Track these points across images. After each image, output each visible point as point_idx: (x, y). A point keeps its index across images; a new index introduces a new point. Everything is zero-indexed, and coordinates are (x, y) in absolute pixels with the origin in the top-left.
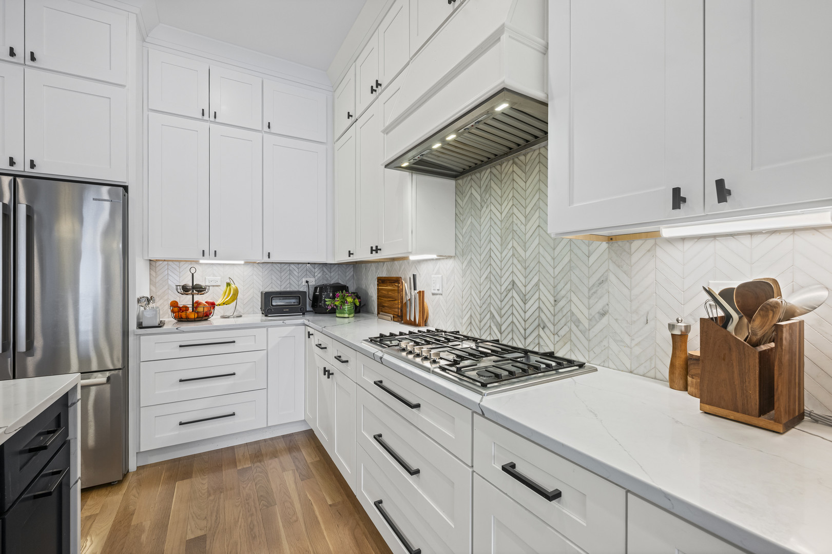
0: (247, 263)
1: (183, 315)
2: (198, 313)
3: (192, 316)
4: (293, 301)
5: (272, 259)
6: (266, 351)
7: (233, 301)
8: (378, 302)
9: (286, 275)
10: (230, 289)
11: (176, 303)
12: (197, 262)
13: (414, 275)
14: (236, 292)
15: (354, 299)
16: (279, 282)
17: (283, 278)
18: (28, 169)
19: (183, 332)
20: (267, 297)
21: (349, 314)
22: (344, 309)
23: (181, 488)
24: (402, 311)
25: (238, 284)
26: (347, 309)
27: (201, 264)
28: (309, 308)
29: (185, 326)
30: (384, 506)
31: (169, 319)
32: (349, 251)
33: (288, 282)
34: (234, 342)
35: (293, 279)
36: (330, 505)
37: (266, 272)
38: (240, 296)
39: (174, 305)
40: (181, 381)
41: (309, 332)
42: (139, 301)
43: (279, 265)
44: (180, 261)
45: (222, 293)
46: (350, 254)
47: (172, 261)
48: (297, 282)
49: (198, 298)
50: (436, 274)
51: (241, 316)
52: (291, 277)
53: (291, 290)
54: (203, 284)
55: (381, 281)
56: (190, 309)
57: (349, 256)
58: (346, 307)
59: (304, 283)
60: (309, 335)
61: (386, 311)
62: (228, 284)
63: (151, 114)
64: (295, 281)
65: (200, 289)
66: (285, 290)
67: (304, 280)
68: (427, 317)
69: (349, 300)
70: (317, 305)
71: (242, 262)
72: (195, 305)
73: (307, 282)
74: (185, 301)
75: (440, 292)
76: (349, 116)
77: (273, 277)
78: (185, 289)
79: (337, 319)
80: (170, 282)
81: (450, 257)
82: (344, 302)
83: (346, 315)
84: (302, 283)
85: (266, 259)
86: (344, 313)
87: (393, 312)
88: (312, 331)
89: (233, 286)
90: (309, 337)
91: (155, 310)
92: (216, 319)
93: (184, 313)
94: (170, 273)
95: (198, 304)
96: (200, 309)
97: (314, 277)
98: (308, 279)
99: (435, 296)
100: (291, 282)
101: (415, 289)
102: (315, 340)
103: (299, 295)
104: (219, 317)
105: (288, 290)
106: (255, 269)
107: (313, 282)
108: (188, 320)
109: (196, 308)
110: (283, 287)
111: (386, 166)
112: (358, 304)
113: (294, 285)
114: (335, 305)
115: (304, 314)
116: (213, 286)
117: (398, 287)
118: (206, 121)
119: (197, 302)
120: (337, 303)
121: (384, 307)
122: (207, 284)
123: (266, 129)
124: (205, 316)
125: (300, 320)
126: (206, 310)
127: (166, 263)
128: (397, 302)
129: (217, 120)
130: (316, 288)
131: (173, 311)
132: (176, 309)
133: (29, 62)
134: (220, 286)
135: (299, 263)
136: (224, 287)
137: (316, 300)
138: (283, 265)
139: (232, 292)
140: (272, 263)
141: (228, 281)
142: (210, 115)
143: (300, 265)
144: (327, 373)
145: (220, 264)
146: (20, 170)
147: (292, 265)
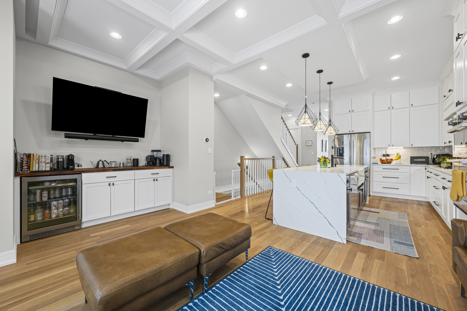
0: (404, 148)
1: (383, 162)
2: (388, 161)
3: (386, 162)
4: (423, 160)
5: (413, 146)
6: (409, 173)
7: (399, 159)
9: (421, 151)
12: (387, 148)
14: (400, 156)
19: (384, 166)
20: (412, 158)
25: (401, 154)
27: (389, 148)
28: (430, 162)
29: (384, 164)
31: (380, 163)
34: (398, 169)
35: (424, 152)
37: (412, 150)
38: (401, 158)
39: (381, 159)
40: (383, 177)
41: (426, 168)
43: (417, 148)
44: (382, 148)
47: (380, 148)
51: (402, 163)
56: (385, 160)
57: (445, 144)
62: (397, 154)
63: (375, 112)
65: (388, 155)
70: (434, 162)
71: (403, 148)
73: (431, 153)
74: (384, 158)
76: (444, 96)
77: (415, 152)
78: (384, 155)
80: (379, 154)
82: (444, 160)
83: (445, 164)
85: (411, 146)
89: (399, 154)
91: (377, 160)
92: (394, 163)
94: (379, 151)
95: (388, 159)
97: (436, 152)
102: (427, 170)
103: (427, 158)
105: (422, 156)
106: (407, 149)
107: (434, 153)
110: (420, 155)
111: (445, 120)
115: (427, 164)
116: (393, 155)
120: (440, 160)
122: (391, 154)
123: (411, 106)
124: (390, 163)
126: (390, 161)
127: (378, 149)
129: (394, 109)
130: (434, 156)
131: (381, 161)
132: (381, 160)
133: (352, 112)
135: (427, 147)
136: (396, 155)
137: (434, 160)
138: (419, 148)
139: (398, 157)
140: (415, 147)
141: (397, 153)
142: (391, 108)
143: (428, 148)
144: (428, 177)
145: (394, 148)
146: (351, 132)
147: (424, 148)
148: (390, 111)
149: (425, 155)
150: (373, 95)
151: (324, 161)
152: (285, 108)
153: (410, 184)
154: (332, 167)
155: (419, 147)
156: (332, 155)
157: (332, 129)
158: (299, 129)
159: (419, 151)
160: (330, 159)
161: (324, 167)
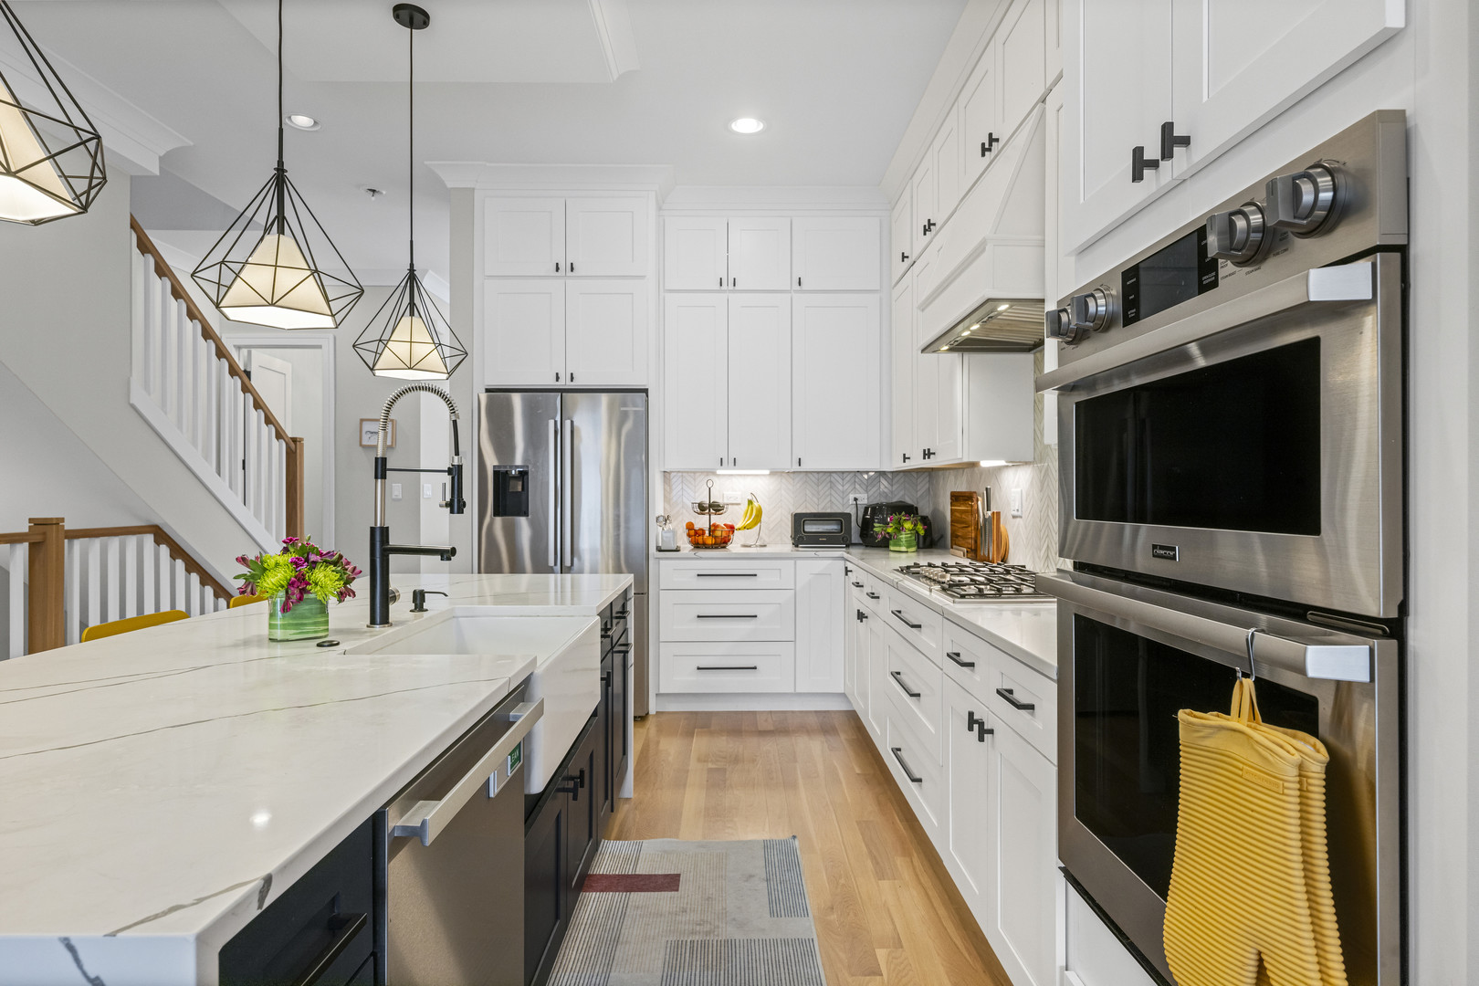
0: (773, 473)
1: (700, 539)
2: (716, 537)
3: (710, 541)
4: (833, 527)
5: (804, 467)
6: (793, 591)
7: (756, 524)
8: (952, 529)
9: (826, 488)
10: (752, 510)
11: (692, 524)
12: (714, 473)
13: (987, 489)
14: (760, 512)
15: (915, 525)
16: (816, 500)
17: (821, 493)
18: (569, 382)
19: (701, 558)
20: (799, 520)
21: (908, 547)
22: (900, 539)
23: (700, 744)
24: (976, 542)
25: (762, 502)
26: (904, 540)
27: (719, 475)
28: (855, 538)
29: (702, 553)
30: (903, 754)
31: (686, 546)
32: (904, 455)
33: (828, 499)
34: (755, 575)
35: (836, 495)
36: (858, 774)
37: (799, 485)
38: (764, 518)
39: (690, 527)
40: (699, 617)
41: (846, 568)
42: (657, 518)
43: (815, 474)
44: (695, 473)
45: (742, 513)
46: (905, 458)
47: (688, 472)
48: (840, 500)
49: (716, 519)
50: (1016, 487)
51: (765, 546)
52: (833, 492)
53: (833, 511)
54: (721, 501)
55: (956, 498)
56: (707, 532)
57: (904, 461)
58: (903, 536)
59: (852, 501)
60: (847, 571)
61: (960, 543)
62: (750, 502)
63: (668, 295)
64: (838, 498)
65: (716, 508)
66: (824, 511)
67: (852, 496)
68: (1006, 551)
69: (908, 525)
70: (867, 535)
71: (767, 472)
72: (712, 528)
73: (856, 499)
74: (702, 522)
75: (1019, 513)
76: (904, 257)
77: (808, 492)
78: (702, 508)
79: (892, 554)
80: (685, 500)
81: (1026, 463)
82: (899, 529)
83: (904, 549)
84: (850, 501)
85: (796, 468)
86: (900, 546)
87: (966, 545)
88: (850, 567)
89: (756, 504)
90: (847, 574)
91: (674, 532)
92: (735, 547)
93: (701, 537)
94: (685, 487)
95: (716, 526)
96: (718, 533)
97: (867, 492)
98: (857, 496)
99: (1015, 520)
100: (833, 499)
101: (988, 509)
102: (853, 577)
103: (843, 519)
104: (739, 545)
105: (829, 511)
106: (784, 481)
107: (864, 500)
108: (705, 546)
109: (714, 531)
110: (821, 507)
111: (923, 351)
112: (922, 532)
113: (837, 503)
114: (888, 533)
115: (848, 546)
116: (733, 504)
117: (972, 506)
118: (724, 291)
119: (714, 525)
120: (890, 530)
121: (957, 536)
122: (726, 501)
123: (796, 286)
124: (722, 543)
125: (841, 552)
126: (724, 534)
127: (680, 474)
128: (970, 529)
129: (737, 287)
130: (866, 509)
131: (689, 535)
132: (692, 532)
133: (569, 273)
134: (739, 504)
135: (843, 472)
136: (745, 506)
137: (866, 526)
138: (821, 474)
139: (754, 513)
140: (806, 472)
141: (750, 498)
142: (727, 284)
143: (845, 475)
144: (861, 616)
145: (740, 475)
146: (563, 383)
147: (834, 475)
148: (724, 296)
149: (837, 508)
150: (660, 209)
151: (291, 584)
152: (157, 172)
153: (795, 641)
154: (373, 622)
155: (818, 472)
156: (373, 530)
157: (421, 334)
158: (320, 347)
159: (820, 488)
160: (360, 558)
161: (290, 633)
